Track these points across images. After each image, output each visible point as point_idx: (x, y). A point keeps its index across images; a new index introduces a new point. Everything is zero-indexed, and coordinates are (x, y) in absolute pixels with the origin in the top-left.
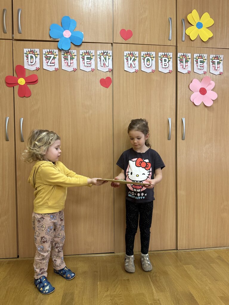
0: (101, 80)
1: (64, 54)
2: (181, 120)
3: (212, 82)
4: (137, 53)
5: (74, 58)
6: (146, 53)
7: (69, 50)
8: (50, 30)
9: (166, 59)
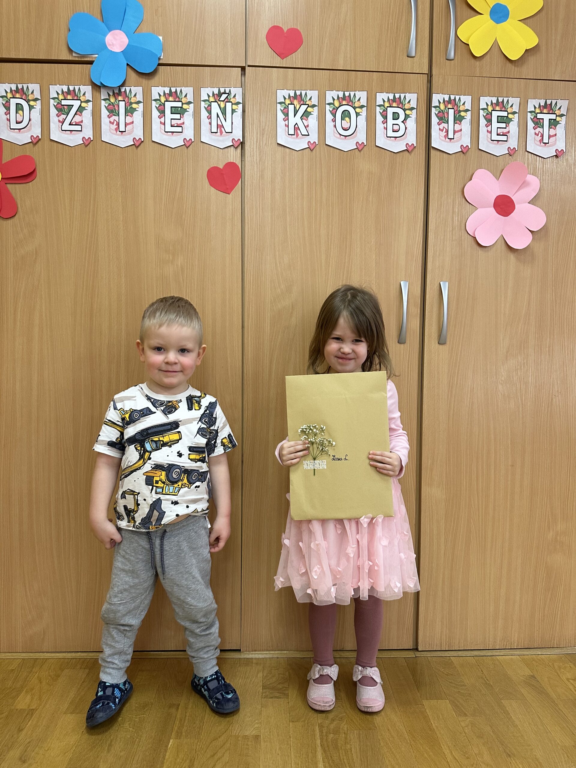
0: (209, 171)
1: (109, 100)
2: (438, 288)
3: (530, 178)
4: (313, 95)
5: (135, 110)
6: (341, 94)
7: (123, 85)
8: (69, 30)
9: (400, 111)
